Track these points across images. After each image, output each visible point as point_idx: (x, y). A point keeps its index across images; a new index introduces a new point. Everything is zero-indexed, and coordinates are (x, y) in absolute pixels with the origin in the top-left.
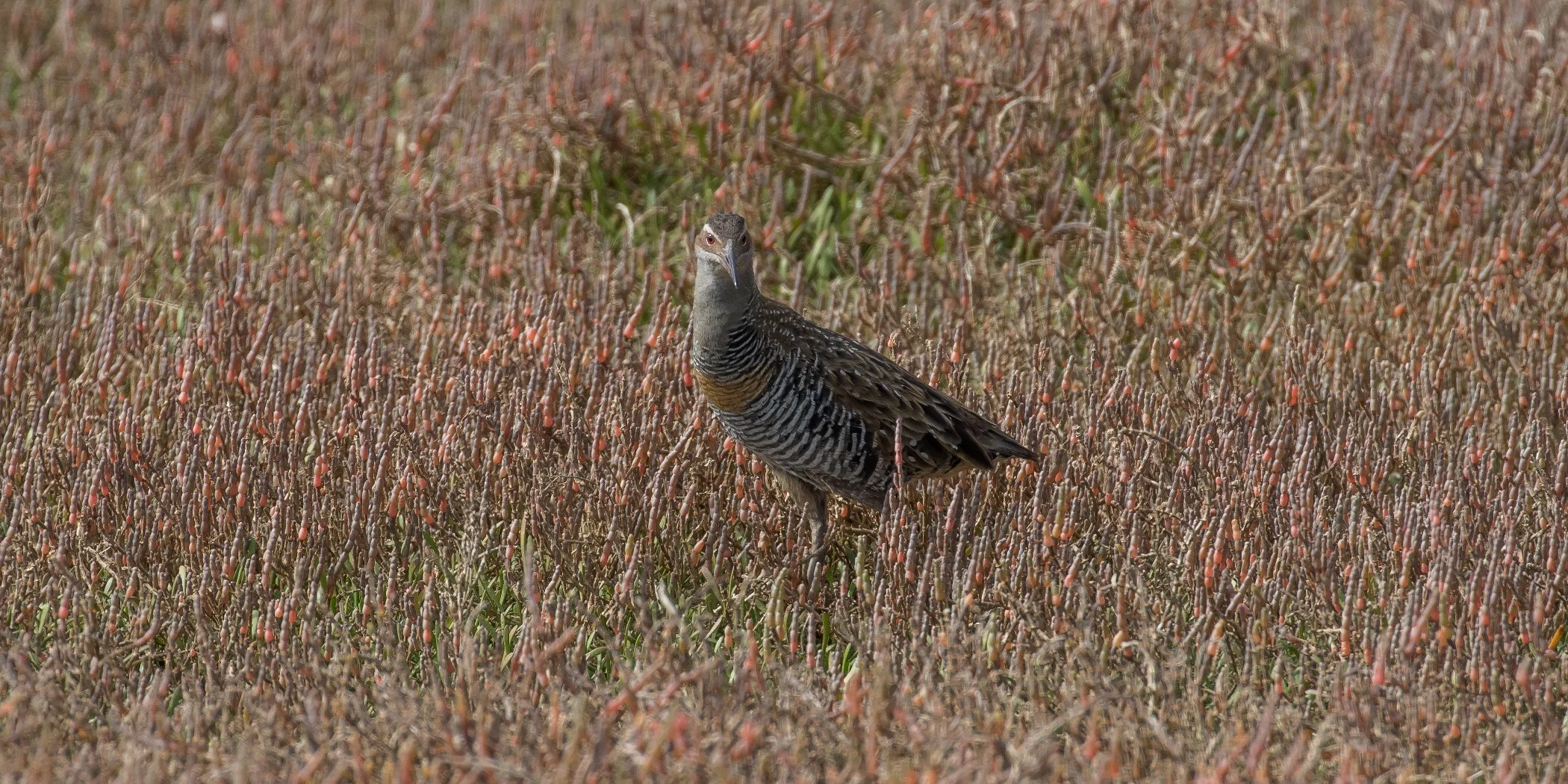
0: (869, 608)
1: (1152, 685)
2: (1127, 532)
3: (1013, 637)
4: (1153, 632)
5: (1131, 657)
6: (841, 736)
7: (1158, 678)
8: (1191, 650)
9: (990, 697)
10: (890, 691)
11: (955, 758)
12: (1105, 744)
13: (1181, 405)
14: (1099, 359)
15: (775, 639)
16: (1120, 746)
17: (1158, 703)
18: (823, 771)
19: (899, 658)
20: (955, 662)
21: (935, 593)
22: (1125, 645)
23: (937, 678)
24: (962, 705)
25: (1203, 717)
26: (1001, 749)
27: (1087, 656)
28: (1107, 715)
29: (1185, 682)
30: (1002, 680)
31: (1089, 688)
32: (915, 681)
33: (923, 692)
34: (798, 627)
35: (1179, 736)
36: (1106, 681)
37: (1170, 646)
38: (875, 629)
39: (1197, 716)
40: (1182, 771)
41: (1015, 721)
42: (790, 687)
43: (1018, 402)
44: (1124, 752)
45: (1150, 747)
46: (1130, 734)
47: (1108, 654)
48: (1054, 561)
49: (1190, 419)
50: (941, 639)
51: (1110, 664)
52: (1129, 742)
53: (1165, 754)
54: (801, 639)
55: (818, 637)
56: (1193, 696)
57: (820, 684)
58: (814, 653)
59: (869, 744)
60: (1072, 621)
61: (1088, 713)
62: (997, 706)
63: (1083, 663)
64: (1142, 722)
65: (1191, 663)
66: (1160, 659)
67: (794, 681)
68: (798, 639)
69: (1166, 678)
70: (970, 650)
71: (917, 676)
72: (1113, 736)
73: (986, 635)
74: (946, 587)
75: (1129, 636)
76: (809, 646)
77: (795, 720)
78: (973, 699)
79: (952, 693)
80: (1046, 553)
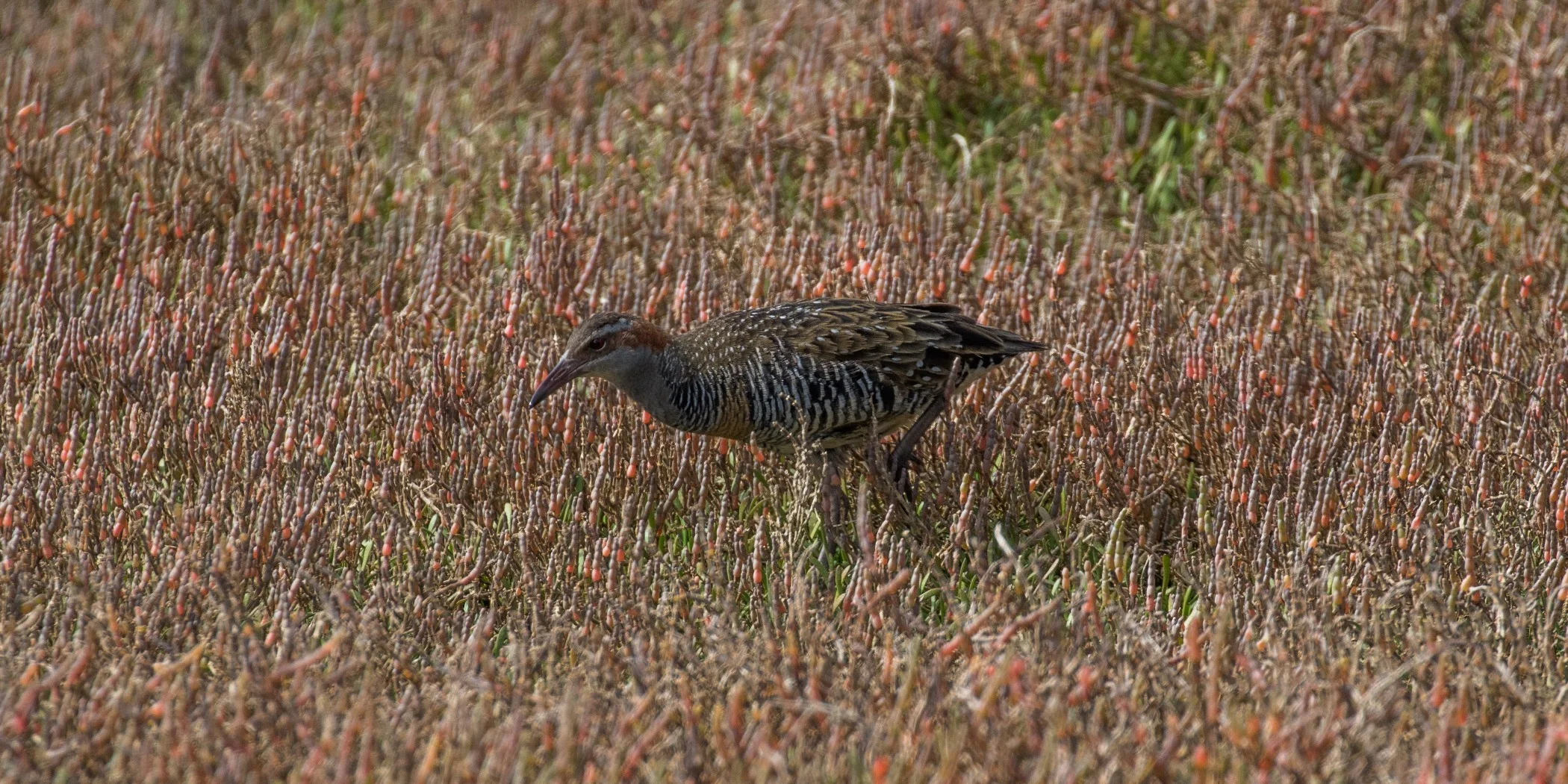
0: (1211, 551)
1: (1501, 631)
2: (1476, 473)
3: (1358, 581)
4: (1502, 577)
5: (1479, 602)
6: (1181, 682)
7: (1507, 624)
8: (1541, 594)
9: (1335, 642)
10: (1232, 636)
11: (1298, 704)
12: (1452, 692)
13: (1531, 343)
14: (1448, 297)
15: (1114, 582)
16: (1468, 692)
17: (1507, 649)
18: (1162, 718)
19: (1241, 601)
20: (1299, 606)
21: (1278, 536)
22: (1472, 589)
23: (1280, 622)
24: (1306, 651)
25: (1554, 664)
26: (1345, 695)
27: (1434, 600)
28: (1454, 661)
29: (1535, 628)
30: (1347, 624)
31: (1436, 633)
32: (1258, 626)
33: (1266, 637)
34: (1138, 566)
35: (1528, 683)
36: (1454, 626)
37: (1520, 590)
38: (1216, 572)
39: (1547, 663)
40: (1532, 719)
41: (1360, 667)
42: (1129, 631)
43: (1364, 338)
44: (1472, 699)
45: (1499, 695)
46: (1478, 681)
47: (1455, 599)
48: (1400, 503)
49: (1540, 358)
50: (1284, 582)
51: (1458, 609)
52: (1477, 689)
53: (1514, 702)
54: (1140, 581)
55: (1158, 582)
56: (1544, 643)
57: (1159, 628)
58: (1153, 596)
59: (1209, 691)
60: (1419, 564)
61: (1435, 659)
62: (1342, 652)
63: (1430, 608)
64: (1491, 669)
65: (1541, 608)
66: (1509, 605)
67: (1133, 625)
68: (1137, 581)
69: (1515, 624)
70: (1314, 593)
71: (1260, 620)
72: (1461, 682)
73: (1330, 579)
74: (1290, 529)
75: (1478, 580)
76: (1149, 588)
77: (1134, 665)
78: (1317, 644)
79: (1295, 637)
80: (1392, 494)
